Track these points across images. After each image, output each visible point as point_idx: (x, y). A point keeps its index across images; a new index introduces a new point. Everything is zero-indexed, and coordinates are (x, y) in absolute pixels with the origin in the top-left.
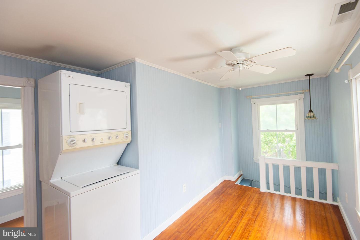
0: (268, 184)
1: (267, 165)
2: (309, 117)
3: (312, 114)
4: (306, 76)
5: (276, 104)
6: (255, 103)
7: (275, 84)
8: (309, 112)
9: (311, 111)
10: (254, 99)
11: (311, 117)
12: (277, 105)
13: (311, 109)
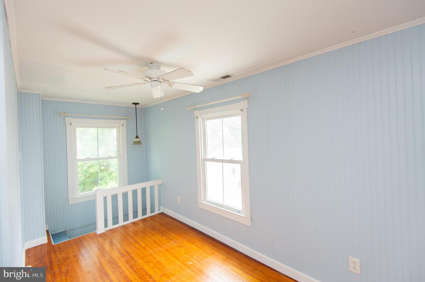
0: (106, 220)
1: (105, 199)
2: (137, 142)
3: (138, 140)
4: (133, 104)
5: (98, 127)
6: (71, 124)
7: (98, 105)
8: (136, 138)
9: (137, 137)
10: (70, 118)
11: (135, 143)
12: (98, 129)
13: (138, 135)
